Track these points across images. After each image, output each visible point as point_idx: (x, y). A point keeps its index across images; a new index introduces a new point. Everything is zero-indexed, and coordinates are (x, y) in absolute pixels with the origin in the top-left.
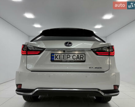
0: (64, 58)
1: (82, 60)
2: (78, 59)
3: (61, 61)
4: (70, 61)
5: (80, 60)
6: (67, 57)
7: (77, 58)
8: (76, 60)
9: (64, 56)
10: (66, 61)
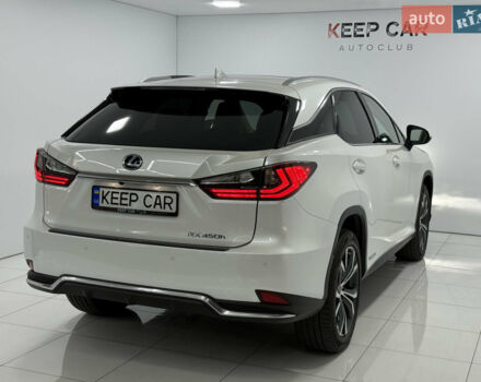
0: (124, 202)
1: (167, 210)
2: (158, 209)
3: (115, 210)
4: (137, 212)
5: (163, 210)
6: (131, 201)
7: (156, 204)
8: (151, 209)
9: (124, 196)
10: (127, 212)
